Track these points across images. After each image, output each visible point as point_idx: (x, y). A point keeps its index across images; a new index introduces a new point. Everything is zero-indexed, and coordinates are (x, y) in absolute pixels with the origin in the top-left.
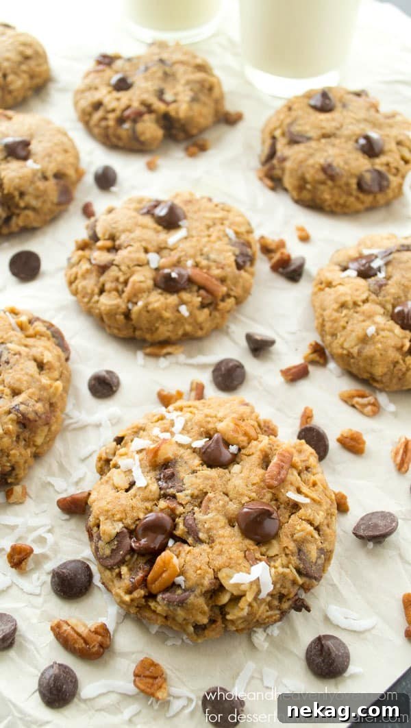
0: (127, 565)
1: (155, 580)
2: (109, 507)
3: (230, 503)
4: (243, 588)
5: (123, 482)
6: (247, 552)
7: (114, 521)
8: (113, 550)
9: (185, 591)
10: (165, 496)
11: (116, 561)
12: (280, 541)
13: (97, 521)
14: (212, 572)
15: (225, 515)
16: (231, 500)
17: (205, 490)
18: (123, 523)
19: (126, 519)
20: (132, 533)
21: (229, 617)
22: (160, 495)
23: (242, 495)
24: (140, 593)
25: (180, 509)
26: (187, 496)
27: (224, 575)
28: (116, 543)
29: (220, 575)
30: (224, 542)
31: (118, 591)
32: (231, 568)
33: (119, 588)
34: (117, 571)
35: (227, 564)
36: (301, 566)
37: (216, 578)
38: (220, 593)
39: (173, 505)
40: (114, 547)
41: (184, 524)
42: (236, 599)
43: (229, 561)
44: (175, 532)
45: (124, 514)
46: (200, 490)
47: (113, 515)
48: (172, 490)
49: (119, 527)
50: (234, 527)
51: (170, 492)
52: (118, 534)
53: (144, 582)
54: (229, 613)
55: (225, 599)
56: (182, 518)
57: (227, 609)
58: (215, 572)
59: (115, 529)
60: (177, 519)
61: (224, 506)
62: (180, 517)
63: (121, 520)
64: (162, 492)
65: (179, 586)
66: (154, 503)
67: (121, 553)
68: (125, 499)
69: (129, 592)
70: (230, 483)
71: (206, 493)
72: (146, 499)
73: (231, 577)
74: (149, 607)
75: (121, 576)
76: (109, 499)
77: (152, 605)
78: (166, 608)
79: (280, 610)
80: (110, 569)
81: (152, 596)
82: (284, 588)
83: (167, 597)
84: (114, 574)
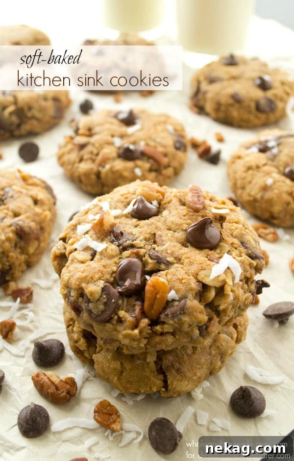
0: (122, 310)
1: (152, 306)
2: (84, 275)
3: (175, 233)
4: (221, 278)
5: (87, 256)
6: (208, 257)
7: (95, 282)
8: (105, 304)
9: (179, 301)
10: (125, 249)
11: (112, 310)
12: (226, 241)
13: (80, 291)
14: (193, 278)
15: (178, 242)
16: (175, 232)
17: (153, 232)
18: (103, 280)
19: (103, 277)
20: (115, 283)
21: (221, 307)
22: (120, 251)
23: (181, 224)
24: (145, 322)
25: (142, 251)
26: (141, 241)
27: (203, 276)
28: (105, 296)
29: (200, 278)
30: (189, 256)
31: (124, 332)
32: (204, 270)
33: (125, 330)
34: (116, 317)
35: (200, 268)
36: (250, 252)
37: (199, 281)
38: (206, 293)
39: (135, 250)
40: (105, 300)
41: (152, 259)
42: (221, 291)
43: (200, 266)
44: (146, 269)
45: (100, 274)
46: (149, 233)
47: (92, 278)
48: (128, 242)
49: (101, 284)
50: (187, 247)
51: (127, 244)
52: (103, 289)
53: (144, 314)
54: (219, 306)
55: (212, 294)
56: (147, 256)
57: (216, 304)
58: (196, 276)
59: (99, 286)
60: (144, 259)
61: (172, 236)
62: (145, 256)
63: (100, 279)
64: (121, 247)
65: (173, 300)
66: (118, 258)
67: (113, 301)
68: (96, 265)
69: (135, 326)
70: (167, 221)
71: (154, 234)
72: (111, 257)
73: (209, 276)
74: (155, 333)
75: (120, 321)
76: (82, 270)
77: (158, 328)
78: (171, 322)
79: (250, 292)
80: (109, 320)
81: (154, 322)
82: (247, 272)
83: (168, 311)
84: (115, 322)
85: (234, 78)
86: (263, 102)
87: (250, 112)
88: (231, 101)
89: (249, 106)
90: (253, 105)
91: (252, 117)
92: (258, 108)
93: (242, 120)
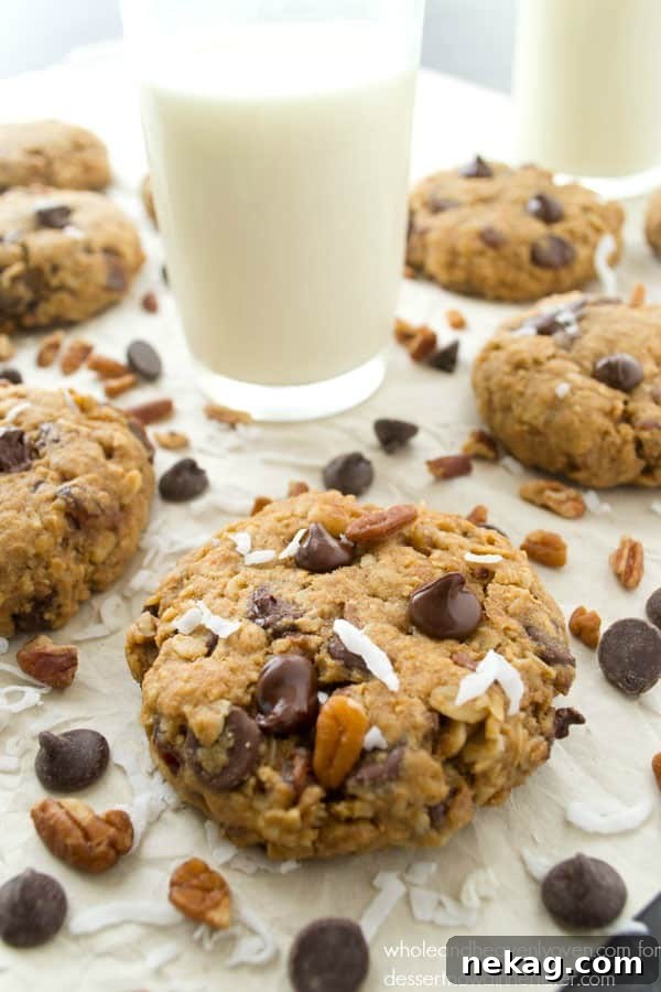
0: (266, 764)
1: (330, 760)
2: (188, 687)
3: (386, 604)
4: (480, 704)
5: (198, 645)
6: (455, 657)
7: (211, 702)
8: (231, 751)
9: (389, 751)
10: (277, 634)
11: (244, 765)
12: (493, 624)
13: (179, 722)
14: (419, 701)
15: (389, 622)
16: (385, 600)
17: (338, 601)
18: (228, 699)
19: (229, 692)
20: (253, 708)
21: (479, 768)
22: (268, 638)
23: (398, 585)
24: (314, 793)
25: (314, 640)
26: (313, 618)
27: (440, 698)
28: (230, 735)
29: (433, 703)
30: (413, 654)
31: (269, 814)
32: (445, 684)
33: (271, 808)
34: (252, 781)
35: (436, 680)
36: (544, 647)
37: (431, 710)
38: (447, 736)
39: (300, 638)
40: (231, 743)
41: (333, 657)
42: (478, 732)
43: (436, 675)
44: (322, 679)
45: (223, 686)
46: (329, 603)
47: (205, 695)
48: (285, 620)
49: (224, 707)
50: (411, 634)
51: (283, 625)
52: (228, 720)
53: (312, 776)
54: (473, 764)
55: (459, 738)
56: (324, 651)
57: (468, 759)
58: (426, 698)
59: (218, 712)
60: (317, 657)
61: (379, 610)
62: (319, 651)
63: (221, 697)
64: (270, 631)
65: (376, 749)
66: (263, 652)
67: (248, 745)
68: (215, 666)
69: (294, 801)
70: (370, 578)
71: (342, 605)
72: (249, 650)
73: (453, 699)
74: (335, 818)
75: (261, 789)
76: (185, 675)
77: (341, 808)
78: (370, 796)
79: (542, 734)
80: (238, 787)
81: (334, 794)
82: (536, 690)
83: (364, 773)
84: (249, 791)
85: (485, 201)
86: (545, 245)
87: (519, 267)
88: (478, 245)
89: (516, 255)
90: (525, 253)
91: (523, 278)
92: (536, 259)
93: (503, 283)
